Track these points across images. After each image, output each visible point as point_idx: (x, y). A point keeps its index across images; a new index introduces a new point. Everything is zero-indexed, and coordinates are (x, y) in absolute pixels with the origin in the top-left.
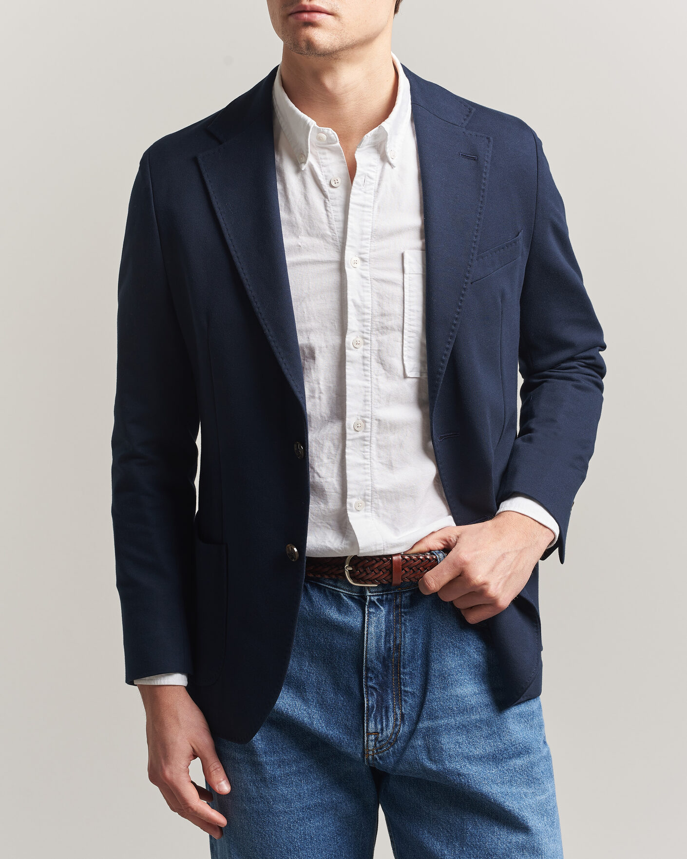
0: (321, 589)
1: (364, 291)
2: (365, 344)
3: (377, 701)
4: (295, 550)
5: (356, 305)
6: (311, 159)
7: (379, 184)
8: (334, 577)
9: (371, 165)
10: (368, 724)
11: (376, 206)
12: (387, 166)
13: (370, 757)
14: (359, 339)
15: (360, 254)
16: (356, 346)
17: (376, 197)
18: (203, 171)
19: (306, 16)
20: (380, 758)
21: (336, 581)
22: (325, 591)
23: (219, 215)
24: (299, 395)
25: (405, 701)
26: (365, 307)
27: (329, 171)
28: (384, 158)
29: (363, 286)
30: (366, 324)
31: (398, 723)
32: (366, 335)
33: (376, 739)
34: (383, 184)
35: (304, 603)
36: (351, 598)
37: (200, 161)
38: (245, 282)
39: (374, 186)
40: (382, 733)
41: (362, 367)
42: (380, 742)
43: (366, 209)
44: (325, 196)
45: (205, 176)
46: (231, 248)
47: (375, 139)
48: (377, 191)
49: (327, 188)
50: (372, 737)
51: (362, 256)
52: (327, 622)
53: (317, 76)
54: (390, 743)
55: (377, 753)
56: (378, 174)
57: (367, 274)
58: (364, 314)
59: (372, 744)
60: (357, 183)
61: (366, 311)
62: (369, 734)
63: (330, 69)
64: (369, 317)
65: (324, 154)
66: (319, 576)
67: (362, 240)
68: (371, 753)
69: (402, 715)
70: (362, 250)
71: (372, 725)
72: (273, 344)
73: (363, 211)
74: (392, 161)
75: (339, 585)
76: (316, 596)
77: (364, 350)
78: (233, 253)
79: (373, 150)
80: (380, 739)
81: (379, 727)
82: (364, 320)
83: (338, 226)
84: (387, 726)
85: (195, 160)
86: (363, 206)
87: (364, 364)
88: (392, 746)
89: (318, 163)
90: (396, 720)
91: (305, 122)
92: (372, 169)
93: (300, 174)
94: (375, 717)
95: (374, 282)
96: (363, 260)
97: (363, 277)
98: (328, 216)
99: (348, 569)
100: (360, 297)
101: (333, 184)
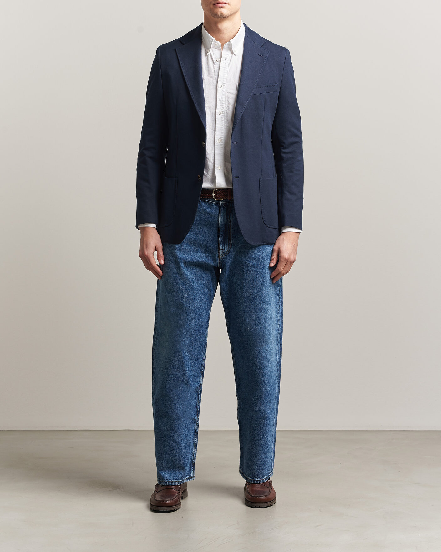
0: (204, 201)
1: (223, 96)
2: (223, 113)
3: (223, 239)
4: (200, 177)
5: (220, 100)
6: (211, 51)
7: (230, 61)
8: (209, 198)
9: (227, 55)
10: (220, 246)
11: (229, 68)
12: (233, 55)
13: (220, 258)
14: (221, 112)
15: (223, 83)
16: (220, 114)
17: (229, 65)
18: (177, 53)
19: (220, 5)
20: (223, 258)
21: (210, 199)
22: (206, 202)
23: (182, 67)
24: (204, 125)
25: (232, 239)
26: (223, 101)
27: (216, 56)
28: (232, 53)
29: (223, 94)
30: (223, 107)
31: (230, 246)
32: (223, 110)
33: (222, 252)
34: (232, 61)
35: (199, 206)
36: (215, 204)
37: (177, 50)
38: (189, 89)
39: (229, 62)
40: (224, 250)
41: (221, 121)
42: (223, 253)
43: (225, 69)
44: (214, 64)
45: (178, 55)
46: (185, 78)
47: (229, 46)
48: (229, 63)
49: (215, 61)
50: (221, 251)
51: (224, 84)
52: (207, 213)
53: (216, 23)
54: (227, 253)
55: (223, 256)
56: (230, 58)
57: (224, 90)
58: (222, 103)
59: (221, 253)
60: (223, 60)
61: (223, 102)
62: (220, 250)
63: (220, 22)
64: (224, 104)
65: (215, 50)
66: (204, 197)
67: (224, 79)
68: (221, 256)
69: (231, 244)
70: (224, 82)
71: (221, 247)
72: (197, 109)
73: (225, 70)
74: (235, 54)
75: (211, 200)
76: (203, 203)
77: (222, 115)
78: (186, 80)
79: (228, 50)
80: (224, 252)
81: (224, 247)
82: (222, 105)
83: (217, 74)
84: (226, 247)
85: (175, 50)
86: (225, 68)
87: (222, 120)
88: (228, 254)
89: (213, 53)
90: (229, 245)
91: (212, 39)
92: (227, 56)
93: (207, 56)
94: (222, 244)
95: (227, 93)
96: (224, 85)
97: (223, 91)
98: (214, 70)
99: (213, 195)
100: (221, 97)
101: (217, 60)
